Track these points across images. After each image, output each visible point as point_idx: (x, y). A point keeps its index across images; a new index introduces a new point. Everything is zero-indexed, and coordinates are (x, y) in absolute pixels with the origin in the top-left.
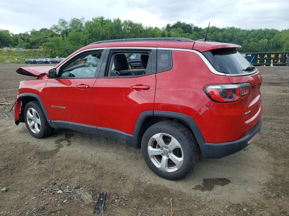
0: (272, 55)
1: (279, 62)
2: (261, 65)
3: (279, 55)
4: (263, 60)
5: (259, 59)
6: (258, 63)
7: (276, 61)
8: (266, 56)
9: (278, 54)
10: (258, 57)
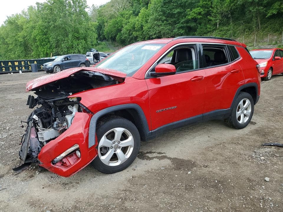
0: (15, 62)
1: (24, 69)
2: (7, 73)
3: (22, 63)
4: (9, 67)
5: (3, 67)
6: (4, 70)
7: (21, 68)
8: (10, 64)
9: (21, 61)
10: (2, 65)
